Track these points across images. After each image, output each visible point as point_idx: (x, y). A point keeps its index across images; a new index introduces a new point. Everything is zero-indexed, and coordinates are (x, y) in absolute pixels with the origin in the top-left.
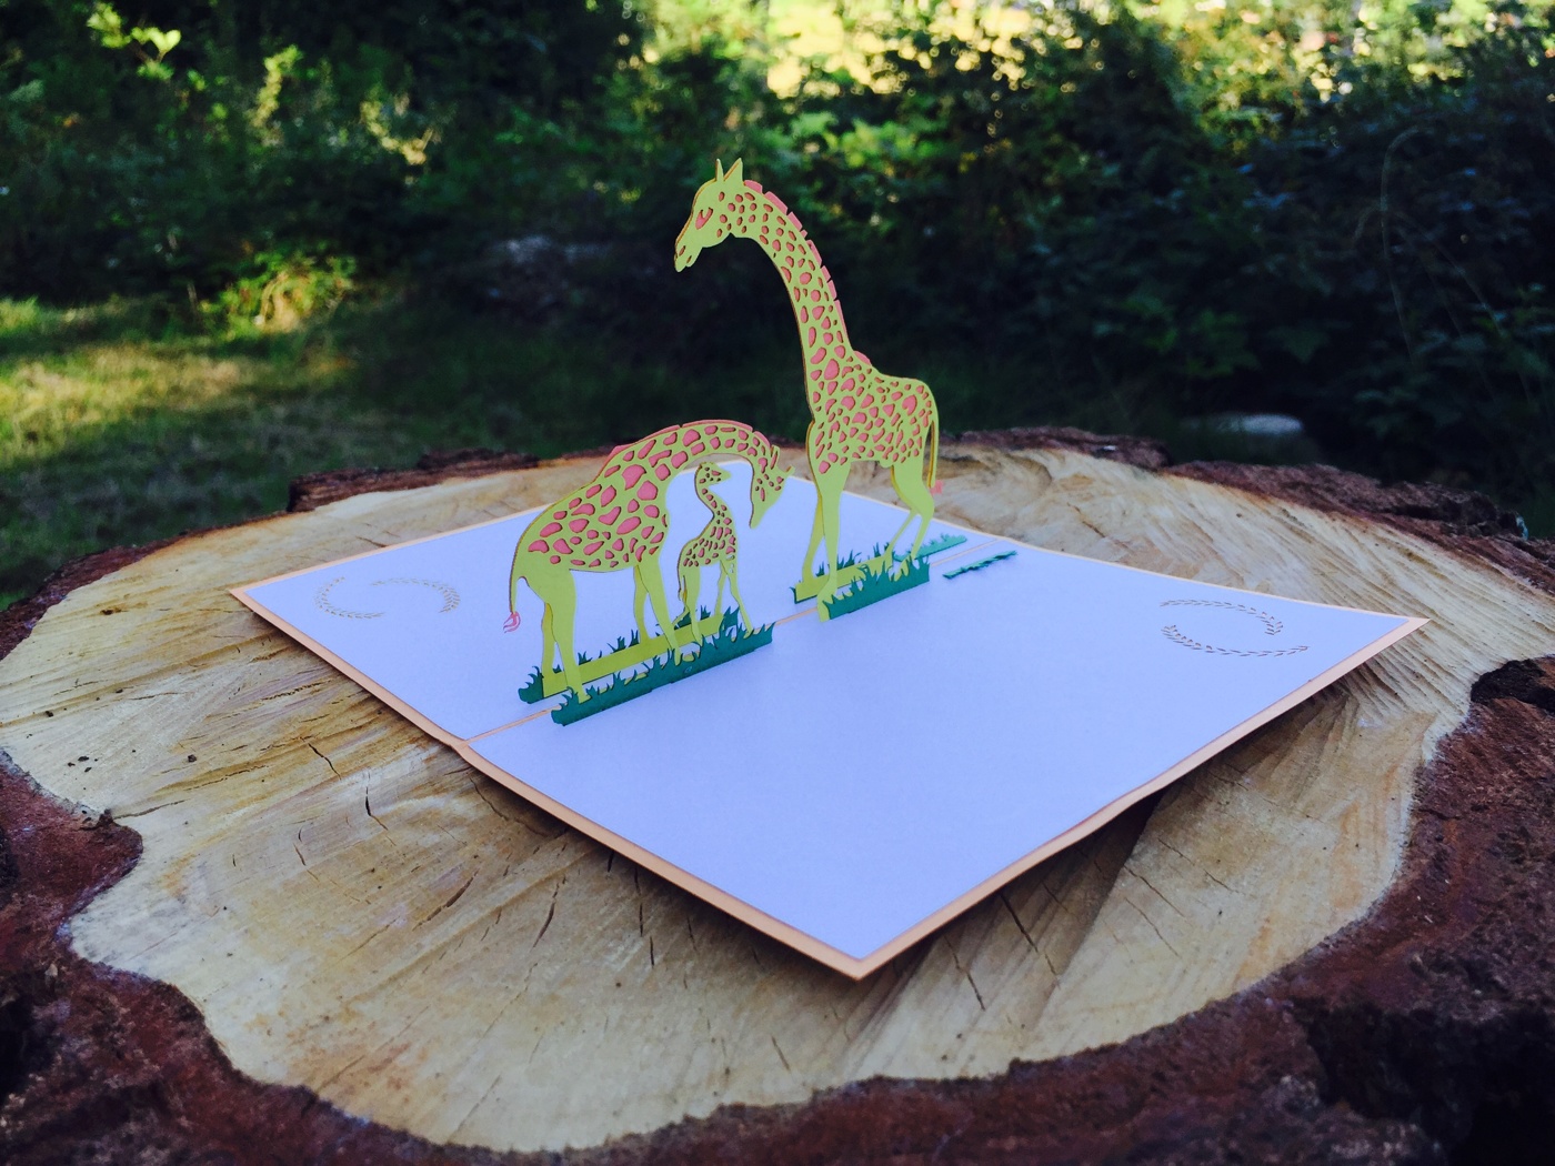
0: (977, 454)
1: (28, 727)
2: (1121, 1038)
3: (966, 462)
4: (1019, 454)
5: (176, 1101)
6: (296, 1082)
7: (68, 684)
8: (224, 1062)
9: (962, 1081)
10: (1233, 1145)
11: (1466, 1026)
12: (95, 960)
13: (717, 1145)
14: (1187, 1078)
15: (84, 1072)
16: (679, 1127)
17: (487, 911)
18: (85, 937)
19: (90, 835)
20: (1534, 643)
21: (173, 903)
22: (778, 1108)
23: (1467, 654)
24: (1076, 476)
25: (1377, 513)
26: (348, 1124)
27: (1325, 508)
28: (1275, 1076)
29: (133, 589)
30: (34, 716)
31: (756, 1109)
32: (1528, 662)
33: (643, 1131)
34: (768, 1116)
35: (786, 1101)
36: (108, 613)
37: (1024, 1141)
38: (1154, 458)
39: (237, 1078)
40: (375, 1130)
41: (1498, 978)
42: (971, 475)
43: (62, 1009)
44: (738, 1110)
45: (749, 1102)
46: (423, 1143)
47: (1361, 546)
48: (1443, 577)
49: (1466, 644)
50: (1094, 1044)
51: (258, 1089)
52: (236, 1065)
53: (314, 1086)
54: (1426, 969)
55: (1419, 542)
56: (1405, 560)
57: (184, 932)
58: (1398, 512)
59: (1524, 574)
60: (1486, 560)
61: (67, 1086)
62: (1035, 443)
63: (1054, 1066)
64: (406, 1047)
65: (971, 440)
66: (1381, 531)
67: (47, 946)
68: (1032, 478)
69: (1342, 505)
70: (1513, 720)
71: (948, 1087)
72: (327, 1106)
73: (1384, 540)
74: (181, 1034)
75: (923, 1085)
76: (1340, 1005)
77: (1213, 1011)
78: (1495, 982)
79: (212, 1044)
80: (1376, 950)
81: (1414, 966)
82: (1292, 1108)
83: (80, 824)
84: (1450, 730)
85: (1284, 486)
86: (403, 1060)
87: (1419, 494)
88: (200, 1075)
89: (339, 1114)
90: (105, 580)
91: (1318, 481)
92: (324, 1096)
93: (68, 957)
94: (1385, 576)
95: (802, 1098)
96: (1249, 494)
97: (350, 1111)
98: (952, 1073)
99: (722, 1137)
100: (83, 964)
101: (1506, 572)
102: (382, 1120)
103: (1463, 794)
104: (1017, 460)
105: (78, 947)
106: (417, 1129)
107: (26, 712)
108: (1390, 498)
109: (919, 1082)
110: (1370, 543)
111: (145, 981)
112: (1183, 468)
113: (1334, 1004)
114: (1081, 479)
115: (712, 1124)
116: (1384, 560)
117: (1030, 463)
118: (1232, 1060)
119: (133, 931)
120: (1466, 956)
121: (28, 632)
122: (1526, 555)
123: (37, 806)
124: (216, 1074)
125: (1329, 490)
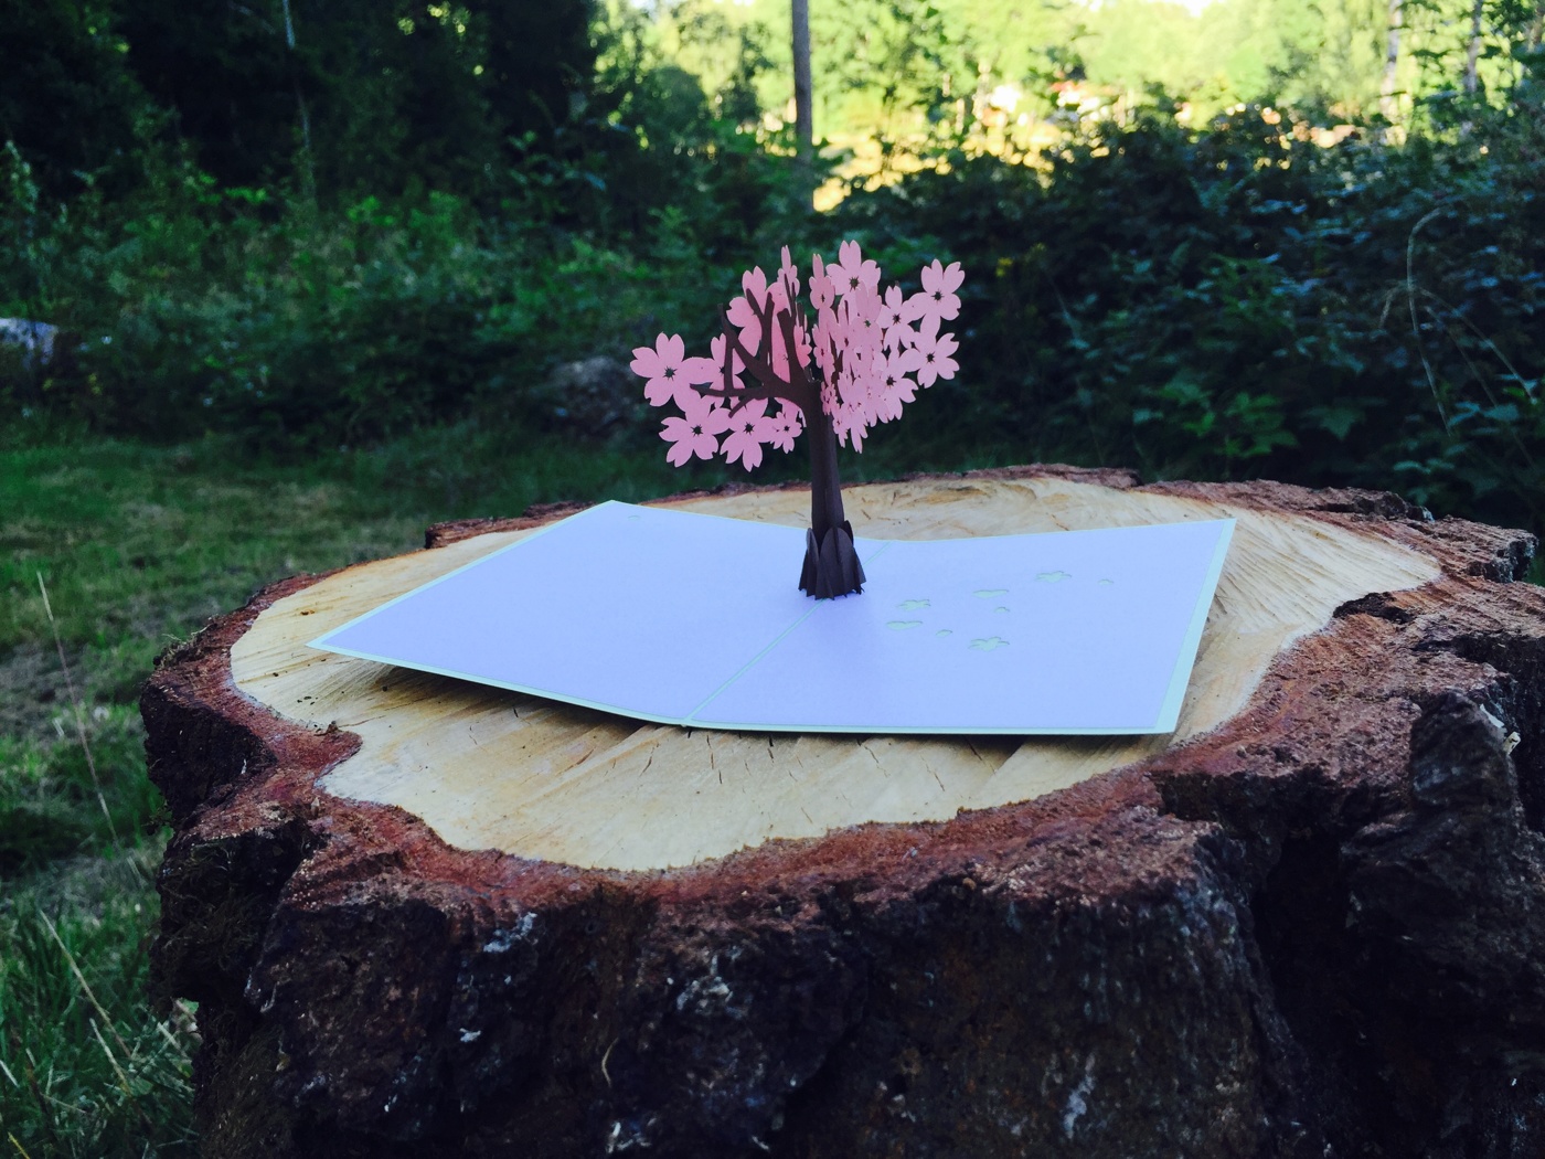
0: (977, 484)
1: (264, 682)
2: (1033, 797)
3: (968, 490)
4: (1012, 483)
5: (411, 862)
6: (490, 848)
7: (286, 656)
8: (439, 841)
9: (926, 823)
10: (1095, 837)
11: (1265, 779)
12: (344, 797)
13: (765, 858)
14: (1073, 810)
15: (350, 850)
16: (742, 854)
17: (606, 760)
18: (334, 786)
19: (322, 738)
20: (1395, 582)
21: (389, 767)
22: (804, 841)
23: (1339, 590)
24: (1056, 495)
25: (1300, 509)
26: (525, 863)
27: (1260, 509)
28: (1130, 806)
29: (321, 599)
30: (266, 676)
31: (790, 840)
32: (1386, 594)
33: (718, 857)
34: (798, 845)
35: (809, 836)
36: (306, 614)
37: (963, 846)
38: (1127, 481)
39: (450, 848)
40: (543, 864)
41: (1296, 756)
42: (970, 499)
43: (328, 821)
44: (779, 842)
45: (785, 837)
46: (577, 868)
47: (1280, 531)
48: (1340, 547)
49: (1341, 585)
50: (1015, 801)
51: (463, 854)
52: (448, 841)
53: (502, 848)
54: (1248, 755)
55: (1331, 527)
56: (1314, 539)
57: (399, 781)
58: (1320, 508)
59: (1407, 542)
60: (1380, 536)
61: (340, 855)
62: (1026, 475)
63: (987, 813)
64: (560, 827)
65: (976, 476)
66: (1299, 520)
67: (310, 792)
68: (1021, 498)
69: (1275, 507)
70: (1361, 626)
71: (916, 826)
72: (512, 856)
73: (1299, 526)
74: (410, 829)
75: (899, 826)
76: (1182, 773)
77: (1095, 780)
78: (1294, 759)
79: (431, 832)
80: (1214, 747)
81: (1240, 754)
82: (1137, 820)
83: (314, 733)
84: (1308, 633)
85: (1229, 496)
86: (556, 833)
87: (1340, 495)
88: (425, 849)
89: (518, 859)
90: (300, 593)
91: (1260, 491)
92: (508, 852)
93: (324, 797)
94: (1292, 548)
95: (822, 834)
96: (1198, 502)
97: (527, 857)
98: (919, 820)
99: (768, 854)
100: (335, 800)
101: (1393, 543)
102: (549, 859)
103: (1303, 666)
104: (1010, 488)
105: (331, 791)
106: (570, 862)
107: (260, 673)
108: (1317, 499)
109: (896, 824)
110: (1287, 529)
111: (379, 806)
112: (1148, 487)
113: (1179, 772)
114: (1061, 497)
115: (761, 850)
116: (1295, 538)
117: (1021, 488)
118: (1104, 801)
119: (367, 781)
120: (1275, 745)
121: (249, 627)
122: (1416, 532)
123: (281, 725)
124: (436, 848)
125: (1267, 497)
